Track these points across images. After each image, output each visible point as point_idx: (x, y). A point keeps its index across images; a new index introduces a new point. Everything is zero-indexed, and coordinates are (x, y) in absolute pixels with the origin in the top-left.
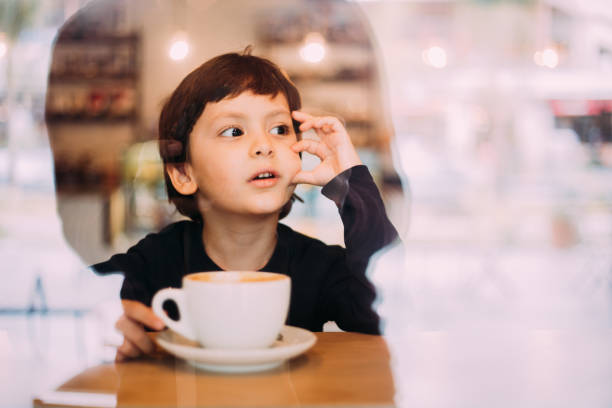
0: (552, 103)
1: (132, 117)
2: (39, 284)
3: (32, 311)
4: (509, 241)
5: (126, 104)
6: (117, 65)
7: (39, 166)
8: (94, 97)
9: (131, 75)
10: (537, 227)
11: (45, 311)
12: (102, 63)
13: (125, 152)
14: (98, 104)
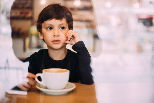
0: (138, 15)
1: (31, 18)
2: (7, 61)
3: (5, 68)
4: (126, 51)
5: (30, 15)
6: (28, 5)
7: (8, 30)
8: (21, 13)
9: (31, 8)
10: (133, 47)
11: (9, 68)
12: (23, 4)
13: (29, 28)
14: (23, 15)
